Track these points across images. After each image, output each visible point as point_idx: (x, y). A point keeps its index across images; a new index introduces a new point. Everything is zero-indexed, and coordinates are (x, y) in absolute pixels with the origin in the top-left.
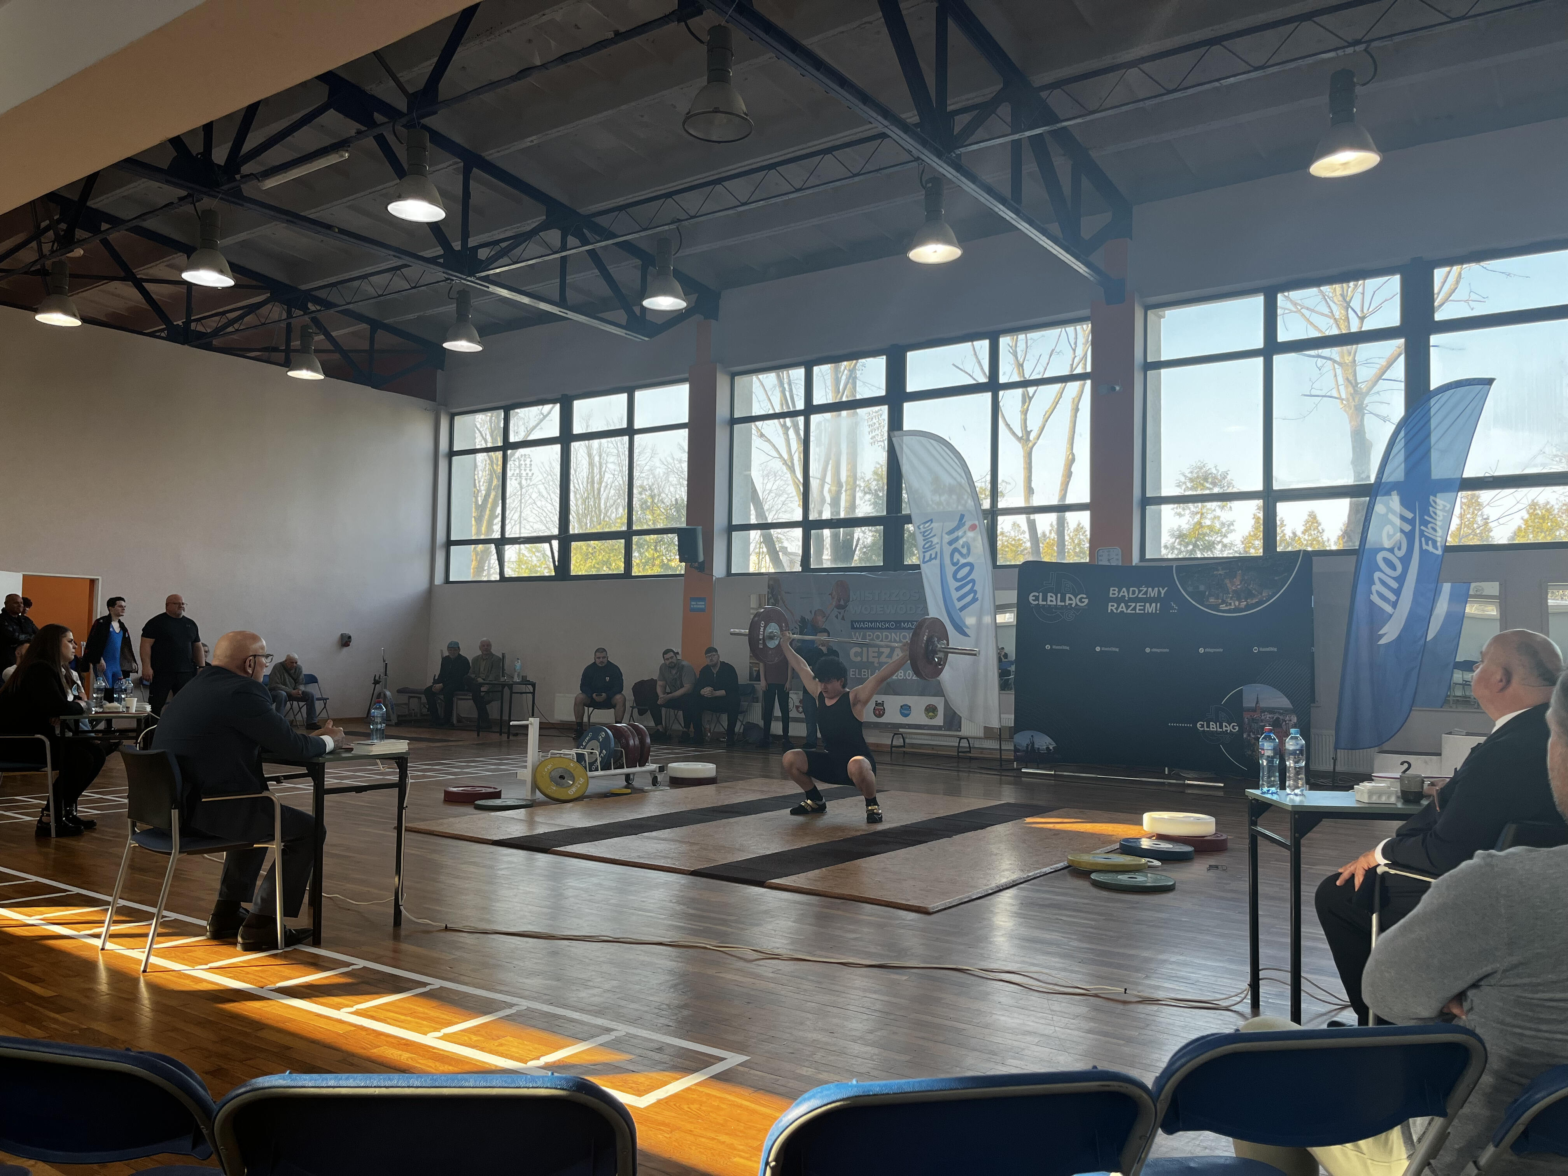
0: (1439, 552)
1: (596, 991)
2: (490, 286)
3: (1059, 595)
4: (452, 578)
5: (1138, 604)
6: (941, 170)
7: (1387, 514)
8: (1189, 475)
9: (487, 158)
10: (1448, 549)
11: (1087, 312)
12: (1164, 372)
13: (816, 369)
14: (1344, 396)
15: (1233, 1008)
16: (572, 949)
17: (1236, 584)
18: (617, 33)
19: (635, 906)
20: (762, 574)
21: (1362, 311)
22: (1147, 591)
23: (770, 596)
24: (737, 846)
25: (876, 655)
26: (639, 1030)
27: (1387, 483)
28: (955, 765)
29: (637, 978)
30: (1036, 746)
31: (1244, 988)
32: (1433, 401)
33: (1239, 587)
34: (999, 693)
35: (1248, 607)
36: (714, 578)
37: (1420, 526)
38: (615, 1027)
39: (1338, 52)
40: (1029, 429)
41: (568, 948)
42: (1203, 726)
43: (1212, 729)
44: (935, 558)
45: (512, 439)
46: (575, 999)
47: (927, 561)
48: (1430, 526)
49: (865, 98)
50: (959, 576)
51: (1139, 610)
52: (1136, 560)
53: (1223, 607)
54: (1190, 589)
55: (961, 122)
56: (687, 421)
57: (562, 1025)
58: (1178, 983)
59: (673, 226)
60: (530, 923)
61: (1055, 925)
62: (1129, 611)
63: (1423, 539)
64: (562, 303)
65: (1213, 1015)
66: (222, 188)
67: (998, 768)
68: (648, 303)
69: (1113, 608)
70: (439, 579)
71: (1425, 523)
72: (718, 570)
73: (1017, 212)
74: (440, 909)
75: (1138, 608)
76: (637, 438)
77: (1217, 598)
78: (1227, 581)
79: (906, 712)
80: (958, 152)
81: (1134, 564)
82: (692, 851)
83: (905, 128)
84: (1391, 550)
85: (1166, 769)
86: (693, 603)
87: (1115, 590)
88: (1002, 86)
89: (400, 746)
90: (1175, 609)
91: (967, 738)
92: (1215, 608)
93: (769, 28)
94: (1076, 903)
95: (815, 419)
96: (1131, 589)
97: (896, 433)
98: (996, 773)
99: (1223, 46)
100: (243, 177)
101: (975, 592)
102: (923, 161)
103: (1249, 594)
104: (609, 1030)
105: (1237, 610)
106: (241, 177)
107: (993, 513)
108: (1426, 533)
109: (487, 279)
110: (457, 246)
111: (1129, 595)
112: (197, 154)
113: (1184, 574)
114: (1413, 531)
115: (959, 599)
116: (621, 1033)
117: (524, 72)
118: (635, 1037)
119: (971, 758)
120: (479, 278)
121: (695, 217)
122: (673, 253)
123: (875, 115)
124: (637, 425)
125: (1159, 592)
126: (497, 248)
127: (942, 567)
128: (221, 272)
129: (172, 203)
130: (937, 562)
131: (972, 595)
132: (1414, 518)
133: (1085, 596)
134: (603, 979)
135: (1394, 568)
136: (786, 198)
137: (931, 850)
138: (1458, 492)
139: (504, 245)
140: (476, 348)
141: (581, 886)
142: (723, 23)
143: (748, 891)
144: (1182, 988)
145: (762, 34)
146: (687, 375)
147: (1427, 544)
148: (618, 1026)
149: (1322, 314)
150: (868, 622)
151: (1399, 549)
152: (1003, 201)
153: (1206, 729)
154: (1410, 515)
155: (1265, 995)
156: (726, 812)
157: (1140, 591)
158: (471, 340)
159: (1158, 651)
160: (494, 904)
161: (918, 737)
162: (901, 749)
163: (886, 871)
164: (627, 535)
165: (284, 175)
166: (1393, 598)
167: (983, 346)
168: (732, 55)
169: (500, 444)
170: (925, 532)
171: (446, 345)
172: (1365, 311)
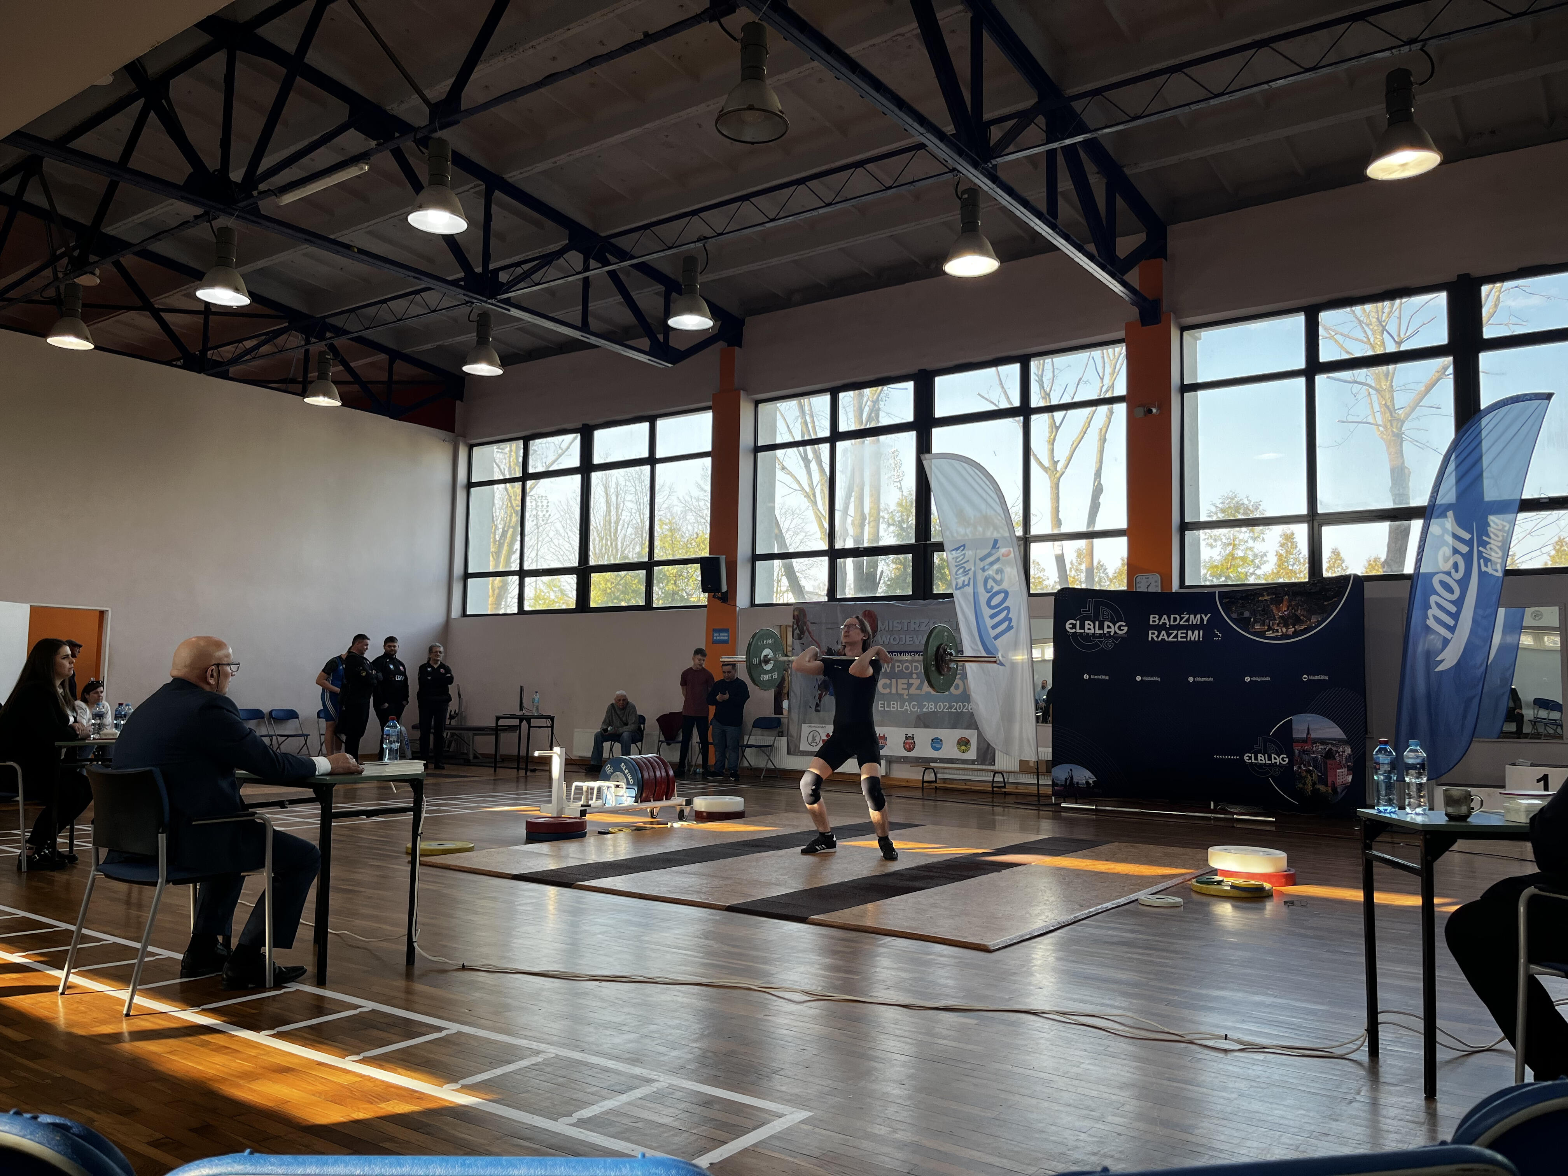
0: (1500, 574)
1: (632, 1036)
2: (512, 309)
3: (1097, 623)
4: (468, 613)
5: (1180, 632)
6: (977, 181)
7: (1443, 535)
8: (1220, 506)
9: (510, 180)
10: (1509, 573)
11: (1121, 334)
12: (1201, 394)
13: (841, 395)
14: (1380, 422)
15: (1347, 1056)
16: (603, 990)
17: (1283, 610)
18: (646, 34)
19: (668, 943)
20: (787, 604)
21: (1399, 335)
22: (1189, 618)
23: (795, 626)
24: (773, 881)
25: (905, 686)
26: (684, 1081)
27: (1441, 505)
28: (990, 800)
29: (678, 1021)
30: (1075, 780)
31: (1360, 1034)
32: (1484, 421)
33: (1286, 612)
34: (1036, 726)
35: (1296, 634)
36: (737, 609)
37: (1478, 547)
38: (655, 1077)
39: (1393, 51)
40: (1056, 460)
41: (599, 989)
42: (1250, 758)
43: (1260, 762)
44: (968, 585)
45: (531, 470)
46: (609, 1045)
47: (960, 588)
48: (1488, 547)
49: (901, 103)
50: (994, 602)
51: (1181, 637)
52: (1175, 587)
53: (1269, 634)
54: (1234, 616)
55: (996, 134)
56: (708, 448)
57: (597, 1075)
58: (1278, 1028)
59: (700, 244)
60: (555, 962)
61: (1131, 964)
62: (1170, 639)
63: (1482, 561)
64: (584, 327)
65: (1329, 1065)
66: (239, 205)
67: (1037, 803)
68: (673, 322)
69: (1154, 636)
70: (456, 612)
71: (1484, 544)
72: (742, 600)
73: (1053, 227)
74: (456, 946)
75: (1180, 635)
76: (659, 467)
77: (1264, 625)
78: (1273, 607)
79: (938, 746)
80: (994, 162)
81: (1174, 591)
82: (726, 885)
83: (941, 136)
84: (1448, 574)
85: (1212, 803)
86: (716, 635)
87: (1155, 618)
88: (1037, 100)
89: (417, 767)
90: (1219, 636)
91: (1001, 773)
92: (1261, 634)
93: (802, 26)
94: (1148, 940)
95: (840, 445)
96: (1172, 616)
97: (927, 456)
98: (1034, 808)
99: (1271, 47)
100: (260, 193)
101: (1010, 620)
102: (958, 171)
103: (1297, 620)
104: (649, 1081)
105: (1285, 636)
106: (258, 193)
107: (1027, 540)
108: (1484, 555)
109: (507, 301)
110: (479, 270)
111: (1170, 622)
112: (216, 170)
113: (1227, 600)
114: (1471, 551)
115: (994, 627)
116: (664, 1084)
117: (551, 79)
118: (681, 1089)
119: (1005, 794)
120: (501, 301)
121: (721, 234)
122: (699, 271)
123: (910, 121)
124: (659, 455)
125: (1201, 618)
126: (519, 270)
127: (975, 595)
128: (237, 290)
129: (188, 222)
130: (969, 590)
131: (1007, 622)
132: (1472, 539)
133: (1124, 624)
134: (639, 1023)
135: (1451, 590)
136: (815, 213)
137: (981, 885)
138: (1518, 513)
139: (526, 267)
140: (499, 372)
141: (610, 922)
142: (757, 21)
143: (790, 927)
144: (1287, 1035)
145: (796, 33)
146: (710, 404)
147: (1486, 566)
148: (659, 1076)
149: (1357, 340)
150: (897, 652)
151: (1457, 571)
152: (1039, 215)
153: (1253, 761)
154: (1467, 536)
155: (1384, 1043)
156: (757, 846)
157: (1181, 619)
158: (491, 363)
159: (1202, 680)
160: (515, 941)
161: (950, 771)
162: (933, 784)
163: (936, 907)
164: (649, 566)
165: (303, 189)
166: (1451, 622)
167: (1015, 369)
168: (767, 53)
169: (519, 474)
170: (957, 558)
171: (467, 369)
172: (1402, 336)
